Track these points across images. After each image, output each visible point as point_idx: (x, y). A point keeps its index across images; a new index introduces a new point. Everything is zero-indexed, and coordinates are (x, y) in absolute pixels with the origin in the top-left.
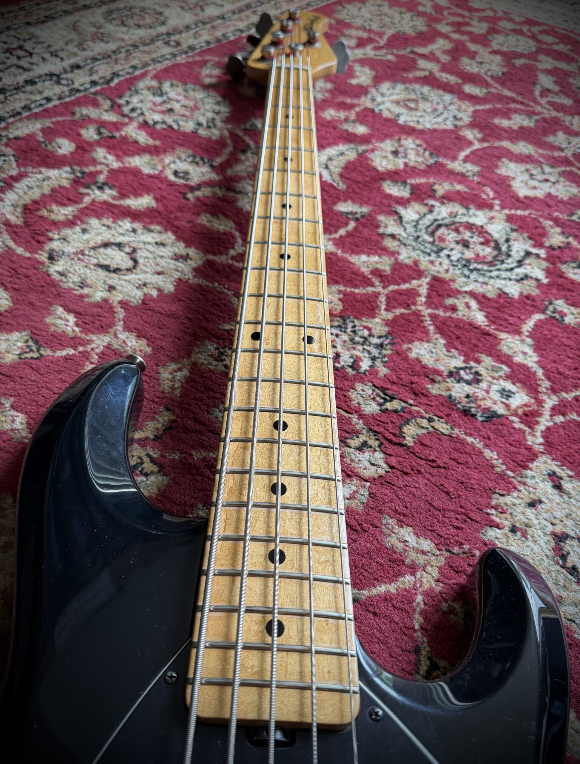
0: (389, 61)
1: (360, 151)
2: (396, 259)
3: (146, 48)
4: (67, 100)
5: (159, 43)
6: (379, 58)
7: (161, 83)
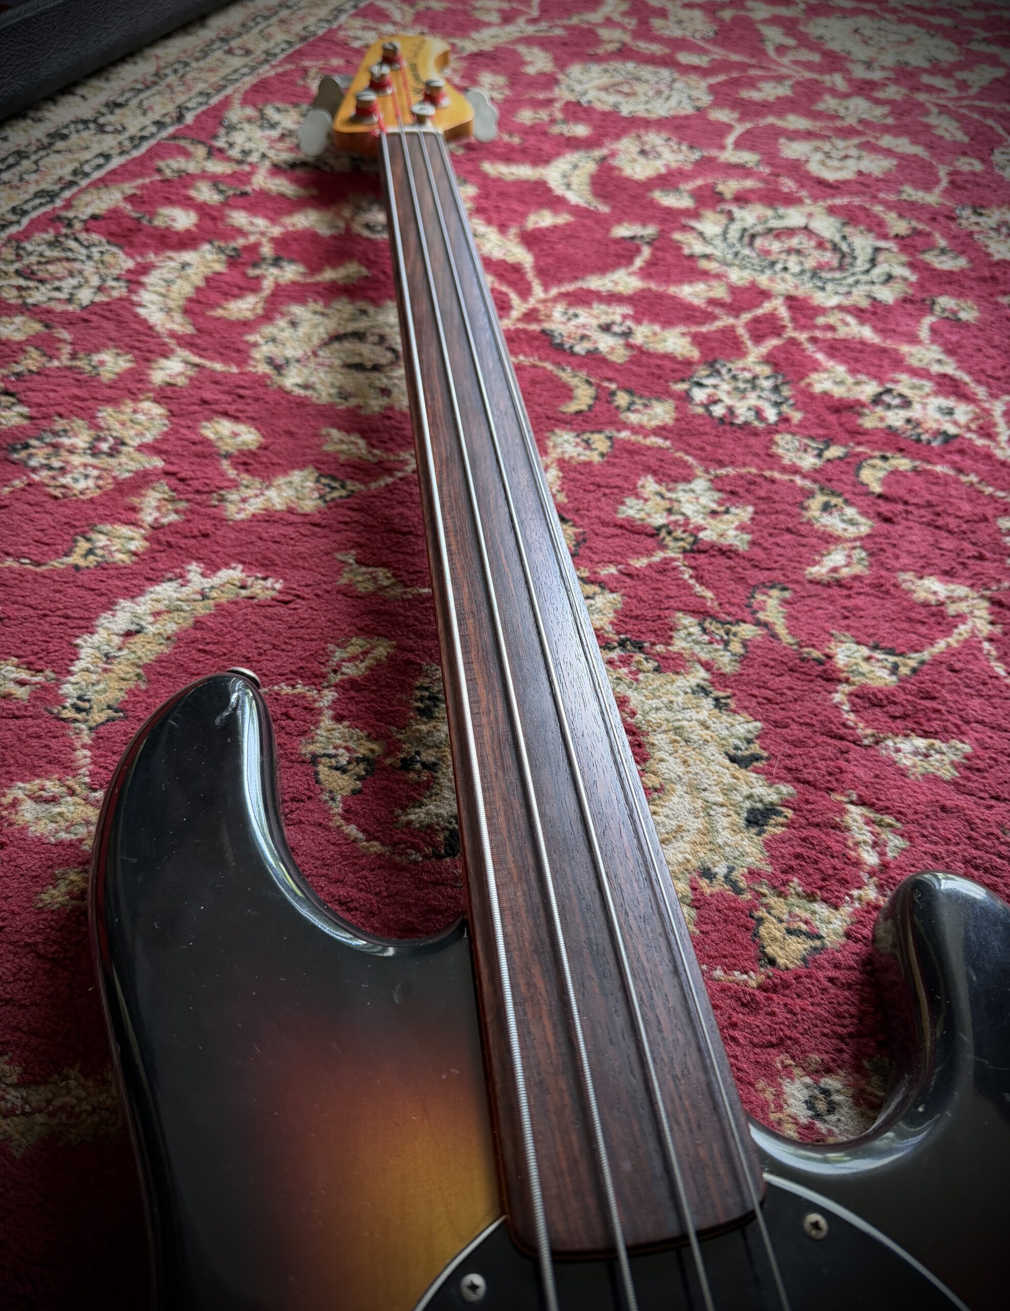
1: (596, 158)
2: (728, 283)
4: (136, 154)
5: (218, 54)
6: (544, 34)
7: (260, 110)
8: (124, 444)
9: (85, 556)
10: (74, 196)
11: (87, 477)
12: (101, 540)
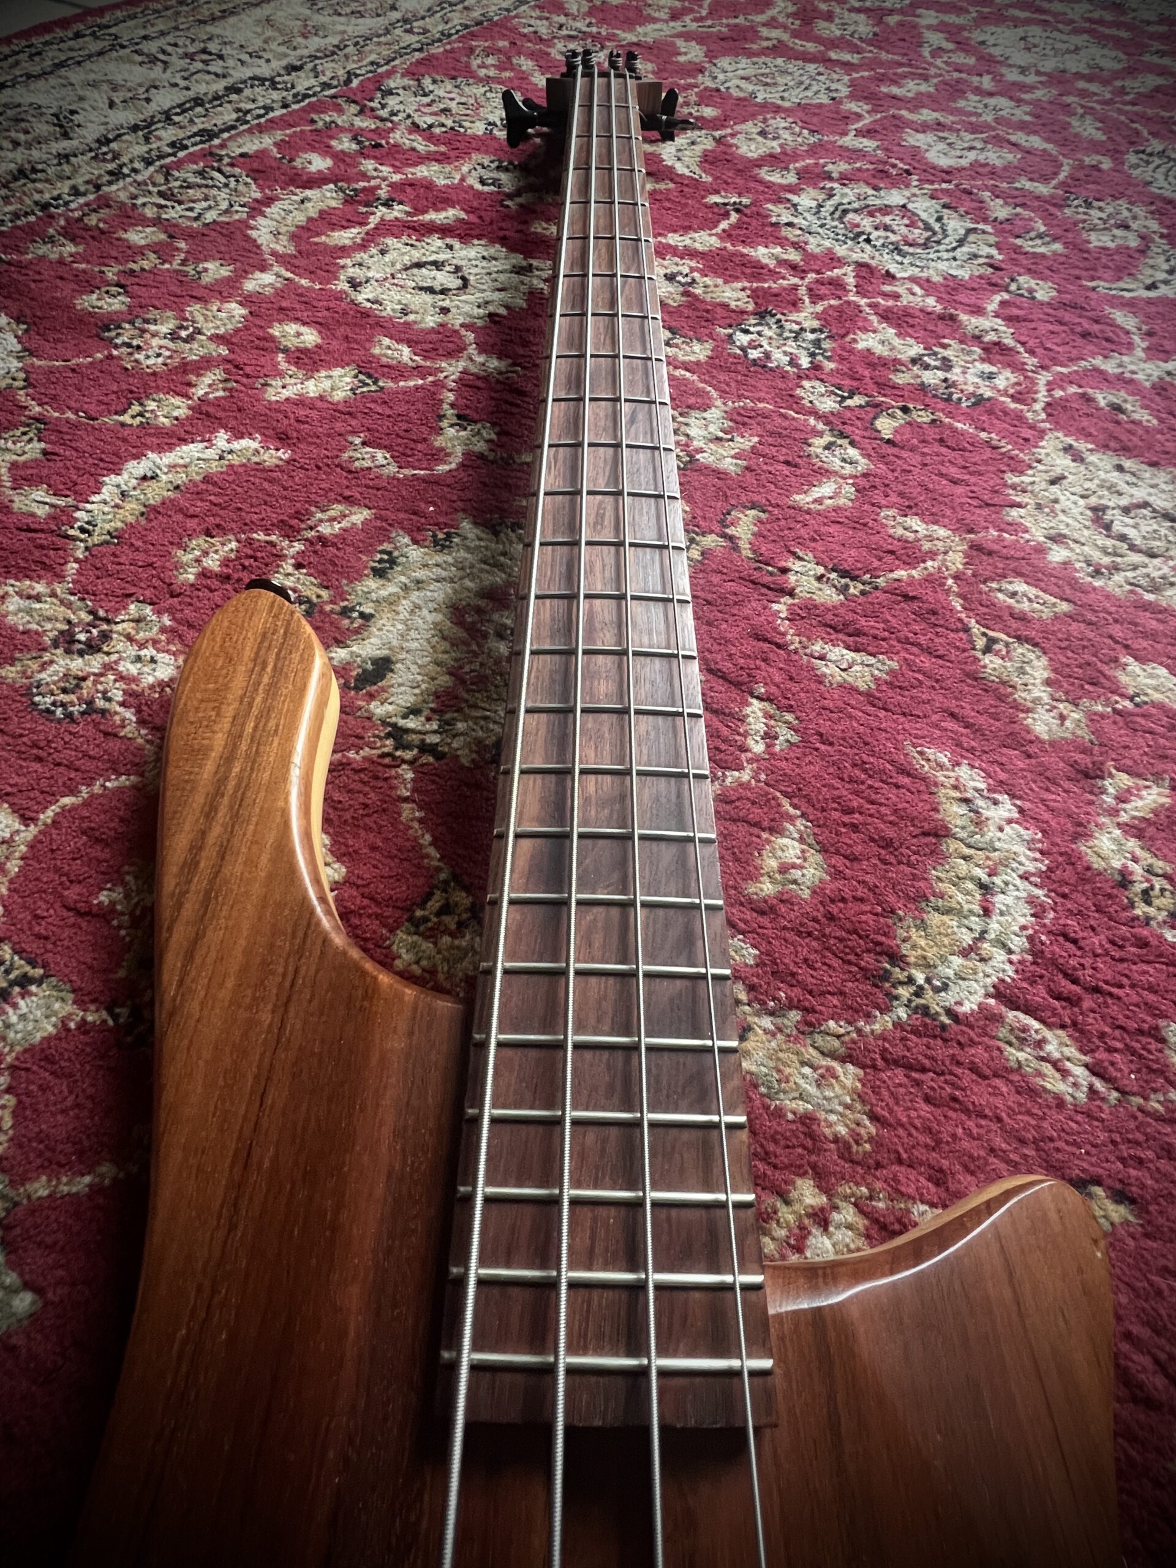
0: (720, 33)
1: (717, 136)
2: (805, 250)
4: (295, 107)
5: (398, 31)
6: (705, 30)
7: (419, 80)
8: (200, 333)
9: (133, 417)
10: (230, 138)
11: (159, 355)
12: (152, 405)
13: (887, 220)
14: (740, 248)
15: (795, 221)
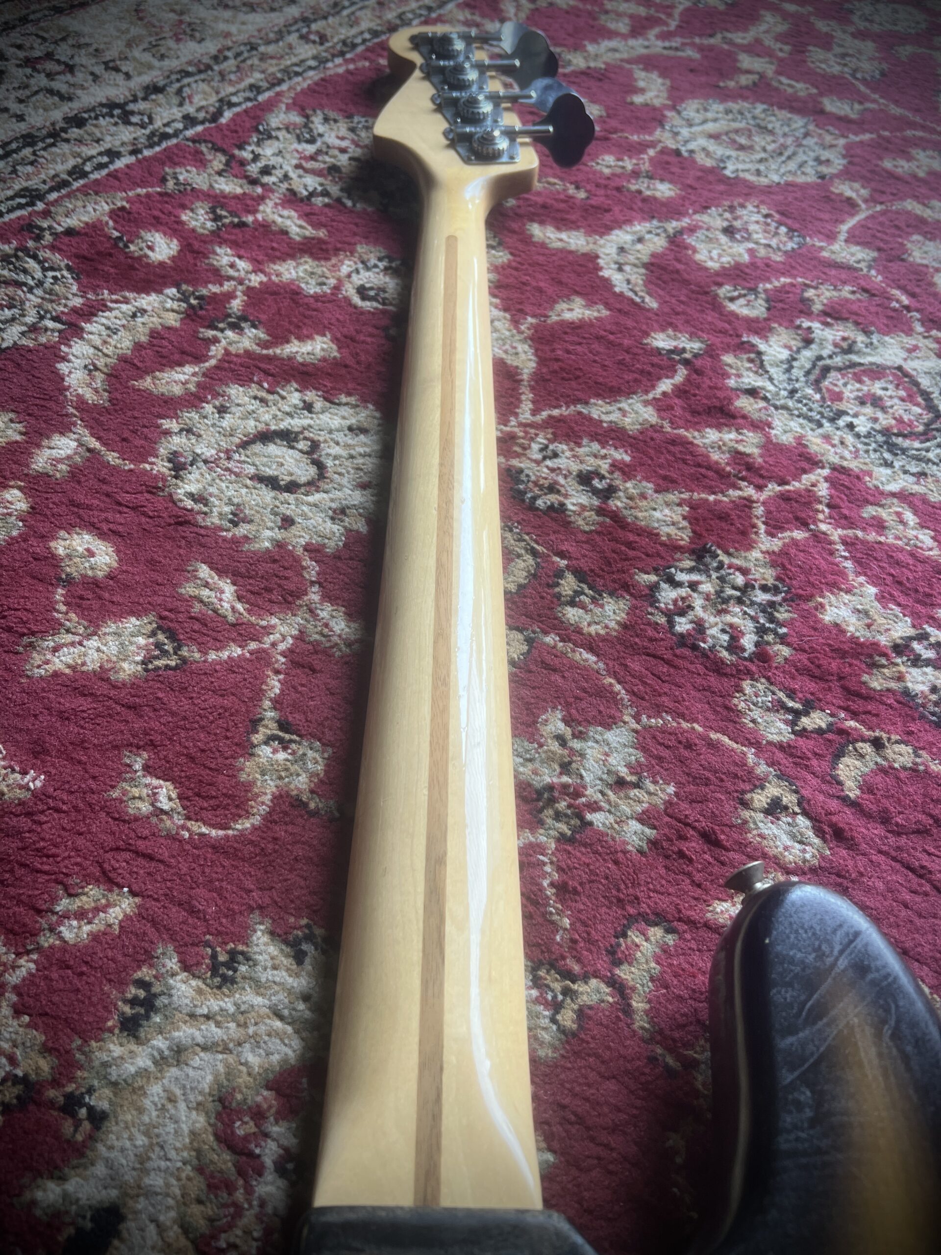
0: (690, 59)
1: (671, 231)
2: (768, 437)
3: (271, 49)
4: (147, 153)
5: (293, 38)
6: (671, 53)
7: (307, 117)
13: (877, 388)
14: (682, 432)
15: (758, 382)
